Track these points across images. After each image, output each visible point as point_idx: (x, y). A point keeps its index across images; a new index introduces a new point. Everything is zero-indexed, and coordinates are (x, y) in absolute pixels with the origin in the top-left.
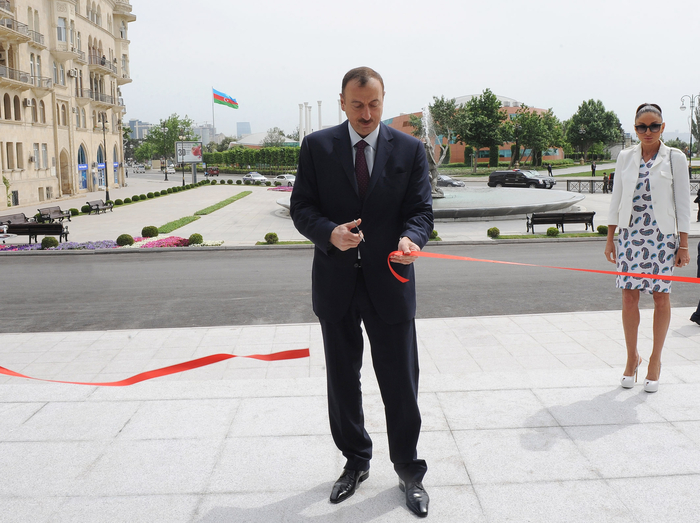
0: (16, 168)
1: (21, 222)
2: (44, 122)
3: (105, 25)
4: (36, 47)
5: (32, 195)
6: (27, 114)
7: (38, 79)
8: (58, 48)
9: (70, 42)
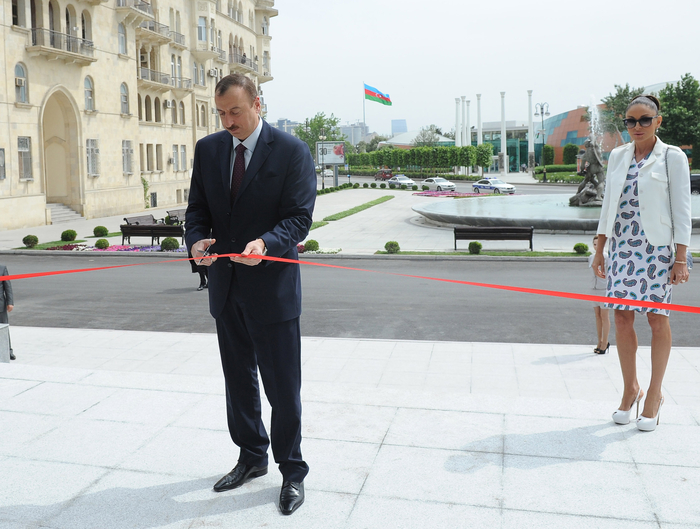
0: (155, 170)
1: (150, 223)
2: (184, 123)
3: (246, 22)
4: (177, 48)
5: (170, 197)
6: (167, 116)
7: (178, 80)
8: (199, 48)
9: (210, 42)
